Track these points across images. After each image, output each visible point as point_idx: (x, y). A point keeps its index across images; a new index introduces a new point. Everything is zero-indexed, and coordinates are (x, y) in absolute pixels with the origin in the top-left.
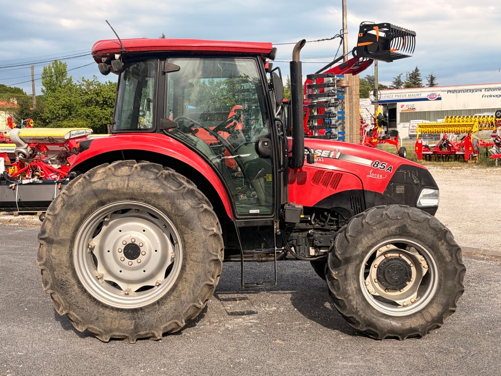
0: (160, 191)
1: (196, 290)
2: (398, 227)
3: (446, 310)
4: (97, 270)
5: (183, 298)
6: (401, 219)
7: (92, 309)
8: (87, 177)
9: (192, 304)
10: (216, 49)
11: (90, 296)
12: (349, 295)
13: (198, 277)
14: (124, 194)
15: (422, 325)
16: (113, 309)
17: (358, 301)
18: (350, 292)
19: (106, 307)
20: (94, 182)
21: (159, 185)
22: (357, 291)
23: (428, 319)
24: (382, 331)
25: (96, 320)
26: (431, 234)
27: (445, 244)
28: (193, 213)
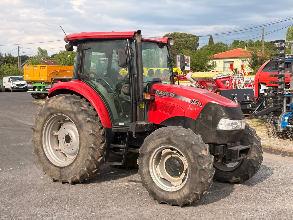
0: (71, 110)
1: (83, 161)
2: (167, 139)
3: (192, 192)
4: (59, 146)
5: (78, 164)
6: (169, 134)
7: (47, 164)
8: (47, 101)
9: (82, 168)
10: (103, 37)
11: (47, 158)
12: (144, 175)
13: (84, 155)
14: (59, 110)
15: (179, 199)
16: (54, 166)
17: (148, 179)
18: (144, 173)
19: (52, 164)
20: (49, 104)
21: (71, 107)
22: (148, 173)
23: (182, 196)
24: (159, 198)
25: (48, 170)
26: (183, 144)
27: (191, 151)
28: (83, 122)
